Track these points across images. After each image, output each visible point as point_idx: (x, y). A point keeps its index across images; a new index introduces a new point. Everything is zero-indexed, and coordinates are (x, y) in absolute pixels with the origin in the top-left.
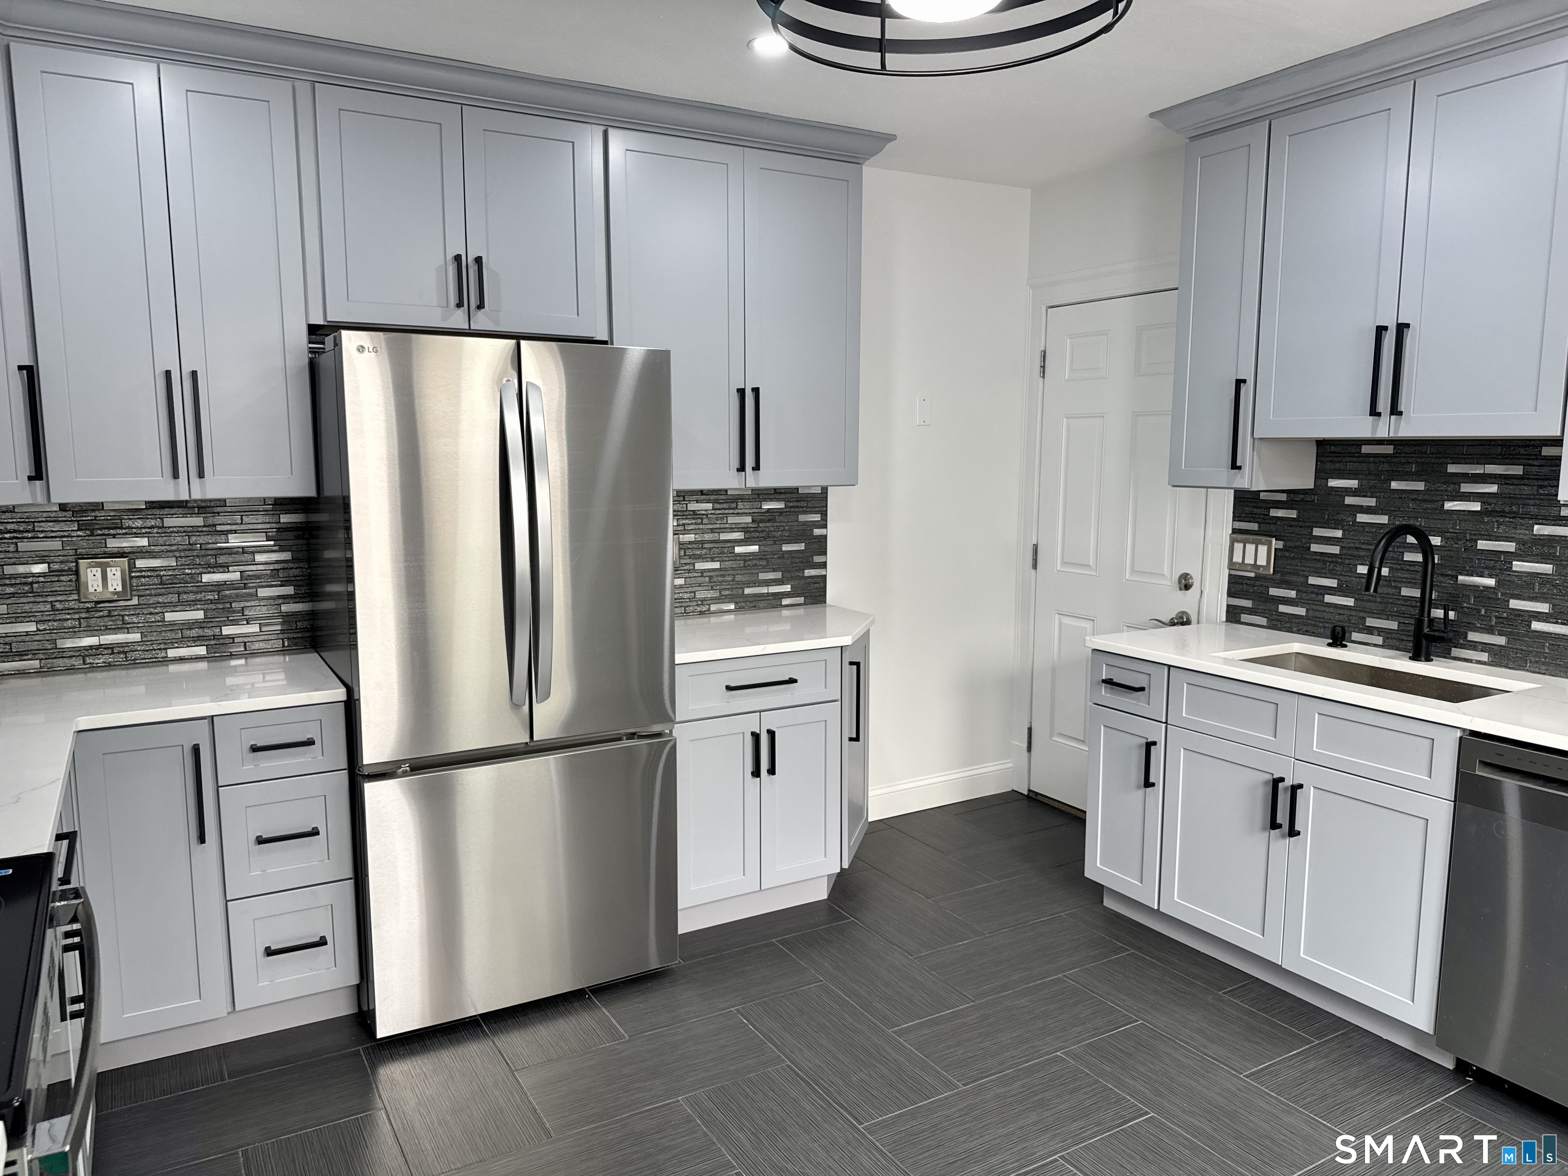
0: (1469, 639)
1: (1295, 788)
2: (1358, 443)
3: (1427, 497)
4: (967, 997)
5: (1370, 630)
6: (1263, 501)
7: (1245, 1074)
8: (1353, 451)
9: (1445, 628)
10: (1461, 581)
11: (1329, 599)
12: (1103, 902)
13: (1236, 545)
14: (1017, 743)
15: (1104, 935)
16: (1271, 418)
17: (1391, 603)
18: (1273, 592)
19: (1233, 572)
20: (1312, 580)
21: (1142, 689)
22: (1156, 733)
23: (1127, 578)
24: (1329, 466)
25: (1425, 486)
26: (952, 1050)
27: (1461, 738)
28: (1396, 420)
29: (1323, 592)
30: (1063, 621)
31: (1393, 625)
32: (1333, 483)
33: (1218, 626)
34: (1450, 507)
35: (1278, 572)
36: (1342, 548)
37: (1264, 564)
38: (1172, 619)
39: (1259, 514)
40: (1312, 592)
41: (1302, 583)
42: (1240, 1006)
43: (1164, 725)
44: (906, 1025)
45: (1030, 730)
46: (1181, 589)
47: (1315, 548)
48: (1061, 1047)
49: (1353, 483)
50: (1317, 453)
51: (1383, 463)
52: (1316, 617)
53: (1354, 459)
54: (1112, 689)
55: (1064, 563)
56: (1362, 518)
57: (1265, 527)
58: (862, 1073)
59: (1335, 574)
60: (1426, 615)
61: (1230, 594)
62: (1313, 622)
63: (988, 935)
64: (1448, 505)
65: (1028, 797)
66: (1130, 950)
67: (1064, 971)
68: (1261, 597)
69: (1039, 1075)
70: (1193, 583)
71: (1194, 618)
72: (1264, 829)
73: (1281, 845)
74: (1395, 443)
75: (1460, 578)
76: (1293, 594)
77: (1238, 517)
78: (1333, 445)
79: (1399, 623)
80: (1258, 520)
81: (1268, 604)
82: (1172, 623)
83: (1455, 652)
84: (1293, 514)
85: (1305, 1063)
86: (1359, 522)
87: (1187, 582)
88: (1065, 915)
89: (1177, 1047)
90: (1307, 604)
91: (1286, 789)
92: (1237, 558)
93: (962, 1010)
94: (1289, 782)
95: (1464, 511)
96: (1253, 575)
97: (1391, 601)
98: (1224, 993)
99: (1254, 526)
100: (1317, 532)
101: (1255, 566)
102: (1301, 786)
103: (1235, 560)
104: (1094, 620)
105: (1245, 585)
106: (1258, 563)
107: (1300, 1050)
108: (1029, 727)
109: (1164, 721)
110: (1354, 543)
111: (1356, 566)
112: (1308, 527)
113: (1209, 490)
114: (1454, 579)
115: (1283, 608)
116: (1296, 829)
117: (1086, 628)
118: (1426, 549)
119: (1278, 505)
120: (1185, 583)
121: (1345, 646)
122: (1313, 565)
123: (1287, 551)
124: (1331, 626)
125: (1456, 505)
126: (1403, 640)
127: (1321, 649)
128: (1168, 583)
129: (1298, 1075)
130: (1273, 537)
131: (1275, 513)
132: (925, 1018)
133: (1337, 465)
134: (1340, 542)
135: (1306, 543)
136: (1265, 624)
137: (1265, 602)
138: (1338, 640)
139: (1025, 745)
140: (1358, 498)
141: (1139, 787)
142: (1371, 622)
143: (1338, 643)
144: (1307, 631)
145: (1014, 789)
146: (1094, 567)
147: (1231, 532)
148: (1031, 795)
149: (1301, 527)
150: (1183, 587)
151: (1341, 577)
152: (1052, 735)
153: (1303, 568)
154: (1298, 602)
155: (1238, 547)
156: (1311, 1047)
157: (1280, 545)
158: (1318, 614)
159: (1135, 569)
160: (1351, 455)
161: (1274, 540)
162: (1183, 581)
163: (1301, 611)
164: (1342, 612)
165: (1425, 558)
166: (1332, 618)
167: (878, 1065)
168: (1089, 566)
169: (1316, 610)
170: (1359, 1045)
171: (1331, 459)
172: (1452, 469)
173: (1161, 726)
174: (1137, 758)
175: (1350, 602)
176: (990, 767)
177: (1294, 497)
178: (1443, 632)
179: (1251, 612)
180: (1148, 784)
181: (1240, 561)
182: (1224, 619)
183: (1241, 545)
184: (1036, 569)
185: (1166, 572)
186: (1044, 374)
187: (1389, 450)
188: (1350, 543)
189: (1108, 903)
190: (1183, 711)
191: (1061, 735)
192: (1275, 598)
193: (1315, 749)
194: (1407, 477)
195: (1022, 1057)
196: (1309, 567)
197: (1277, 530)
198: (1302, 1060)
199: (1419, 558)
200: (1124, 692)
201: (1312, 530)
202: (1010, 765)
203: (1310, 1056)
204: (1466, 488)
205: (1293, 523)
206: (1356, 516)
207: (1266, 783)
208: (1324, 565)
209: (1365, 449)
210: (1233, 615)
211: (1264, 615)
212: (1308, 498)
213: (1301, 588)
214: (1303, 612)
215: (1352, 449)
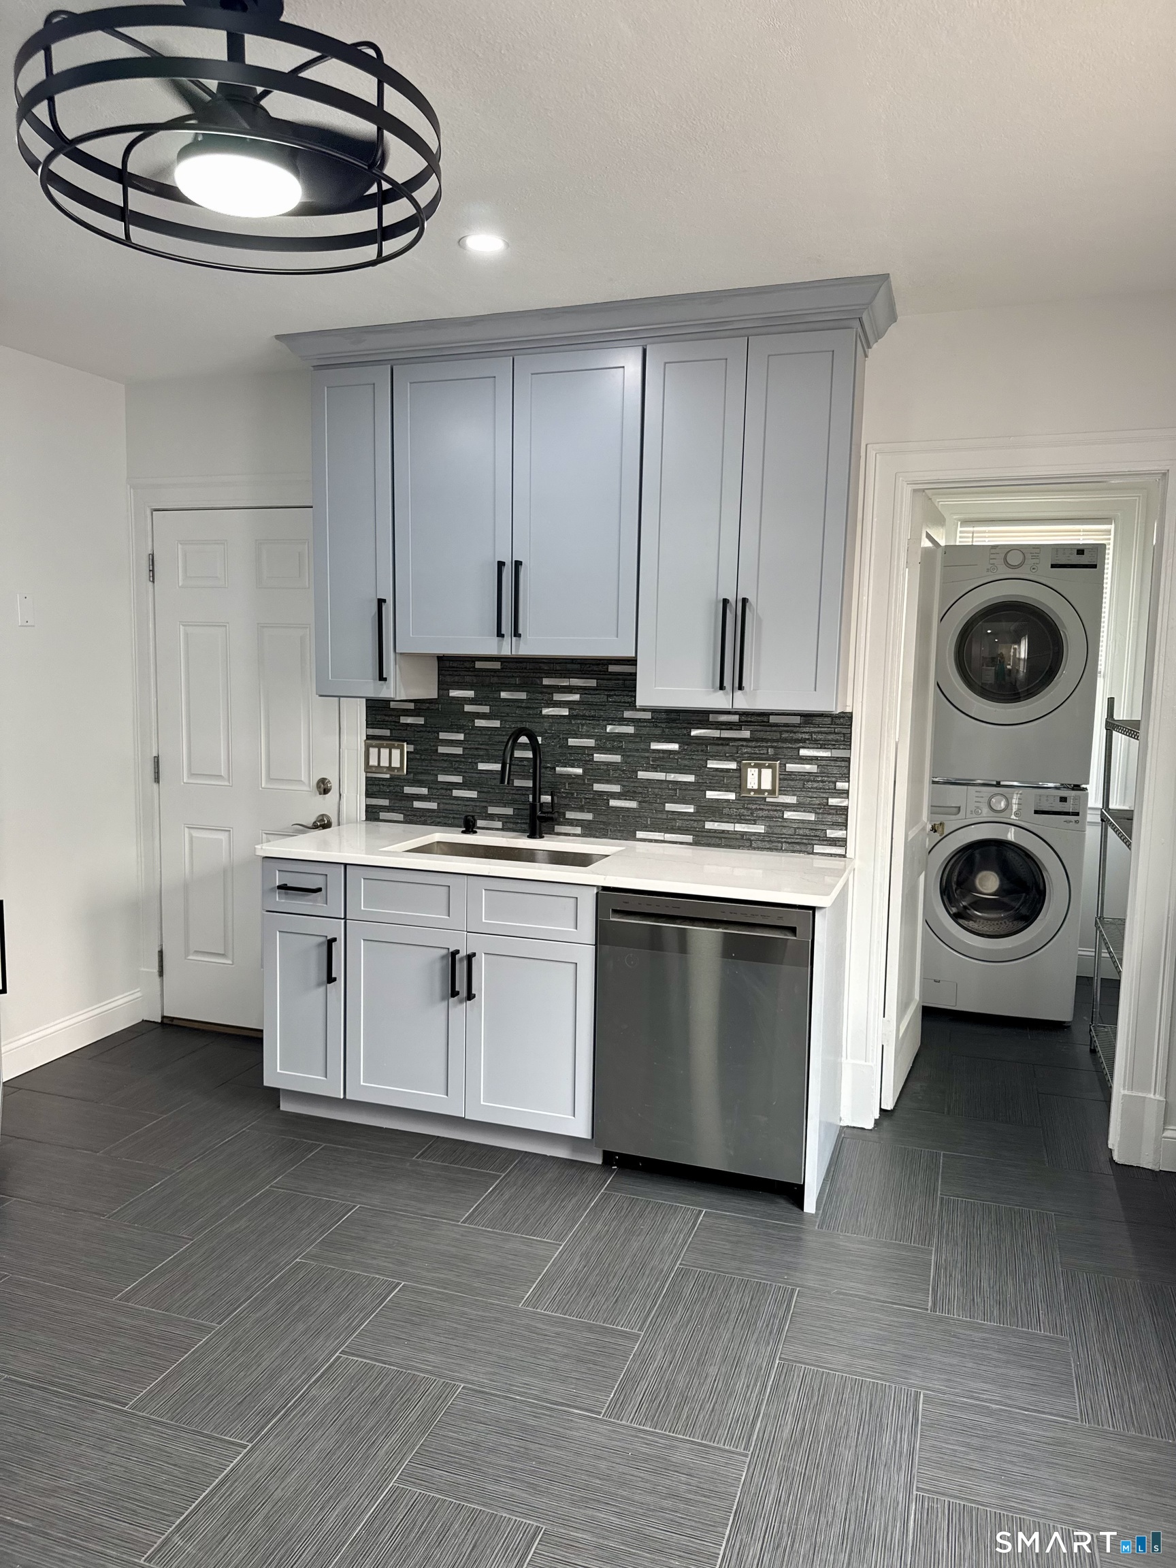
0: (567, 817)
1: (470, 957)
2: (473, 659)
3: (529, 705)
4: (184, 1238)
5: (492, 817)
6: (394, 709)
7: (462, 1221)
8: (468, 666)
9: (553, 810)
10: (559, 771)
11: (456, 793)
12: (279, 1106)
13: (371, 750)
14: (145, 970)
15: (292, 1138)
16: (411, 636)
17: (507, 793)
18: (407, 790)
19: (369, 775)
20: (441, 778)
21: (319, 890)
22: (335, 929)
23: (263, 786)
24: (448, 679)
25: (527, 695)
26: (191, 1294)
27: (597, 893)
28: (516, 640)
29: (451, 787)
30: (194, 835)
31: (509, 811)
32: (454, 693)
33: (358, 825)
34: (547, 712)
35: (411, 773)
36: (464, 749)
37: (398, 766)
38: (315, 822)
39: (391, 722)
40: (442, 788)
41: (432, 780)
42: (434, 1164)
43: (343, 921)
44: (129, 1288)
45: (161, 953)
46: (320, 794)
47: (441, 750)
48: (297, 1253)
49: (470, 694)
50: (439, 667)
51: (493, 676)
52: (446, 810)
53: (470, 673)
54: (286, 894)
55: (191, 775)
56: (479, 723)
57: (396, 733)
58: (101, 1353)
59: (461, 772)
60: (538, 801)
61: (368, 795)
62: (444, 814)
63: (178, 1171)
64: (545, 711)
65: (162, 1023)
66: (320, 1145)
67: (269, 1183)
68: (397, 796)
69: (288, 1287)
70: (331, 786)
71: (334, 820)
72: (443, 998)
73: (459, 1010)
74: (503, 660)
75: (557, 769)
76: (424, 791)
77: (371, 724)
78: (452, 661)
79: (514, 809)
80: (389, 727)
81: (403, 802)
82: (315, 827)
83: (558, 829)
84: (421, 721)
85: (502, 1195)
86: (476, 727)
87: (326, 786)
88: (248, 1129)
89: (398, 1217)
90: (438, 798)
91: (461, 959)
92: (373, 762)
93: (184, 1251)
94: (463, 953)
95: (557, 716)
96: (388, 776)
97: (507, 791)
98: (417, 1158)
99: (387, 733)
100: (443, 736)
101: (390, 768)
102: (474, 955)
103: (371, 763)
104: (230, 831)
105: (381, 786)
106: (393, 766)
107: (494, 1186)
108: (159, 950)
109: (343, 917)
110: (474, 744)
111: (476, 763)
112: (435, 732)
113: (341, 699)
114: (553, 771)
115: (417, 804)
116: (473, 993)
117: (221, 840)
118: (534, 746)
119: (407, 713)
120: (323, 787)
121: (475, 832)
122: (441, 765)
123: (417, 754)
124: (463, 817)
125: (550, 711)
126: (518, 823)
127: (457, 837)
128: (306, 788)
129: (501, 1206)
130: (404, 741)
131: (404, 720)
132: (147, 1273)
133: (456, 678)
134: (462, 744)
135: (433, 746)
136: (402, 820)
137: (401, 800)
138: (470, 828)
139: (156, 970)
140: (475, 706)
141: (319, 985)
142: (492, 810)
143: (470, 830)
144: (439, 823)
145: (145, 1019)
146: (226, 776)
147: (365, 738)
148: (166, 1021)
149: (429, 732)
150: (322, 792)
151: (465, 774)
152: (187, 953)
153: (433, 768)
154: (430, 798)
155: (373, 752)
156: (501, 1181)
157: (411, 748)
158: (447, 807)
159: (271, 777)
160: (468, 670)
161: (405, 744)
162: (322, 786)
163: (433, 805)
164: (467, 803)
165: (534, 754)
166: (460, 809)
167: (118, 1339)
168: (221, 776)
169: (446, 804)
170: (533, 1167)
171: (451, 673)
172: (546, 682)
173: (341, 922)
174: (319, 956)
175: (473, 794)
176: (121, 1000)
177: (420, 706)
178: (551, 813)
179: (388, 809)
180: (331, 979)
181: (376, 764)
182: (364, 819)
183: (376, 750)
184: (158, 782)
185: (304, 778)
186: (153, 579)
187: (497, 665)
188: (470, 744)
189: (285, 1106)
190: (361, 904)
191: (197, 952)
192: (409, 795)
193: (484, 921)
194: (512, 688)
195: (265, 1276)
196: (438, 767)
197: (407, 735)
198: (499, 1193)
199: (530, 754)
200: (302, 895)
201: (438, 734)
202: (139, 994)
203: (503, 1189)
204: (557, 697)
205: (421, 729)
206: (474, 721)
207: (443, 957)
208: (452, 765)
209: (478, 665)
210: (372, 814)
211: (400, 811)
212: (433, 707)
213: (431, 786)
214: (435, 806)
215: (467, 665)
